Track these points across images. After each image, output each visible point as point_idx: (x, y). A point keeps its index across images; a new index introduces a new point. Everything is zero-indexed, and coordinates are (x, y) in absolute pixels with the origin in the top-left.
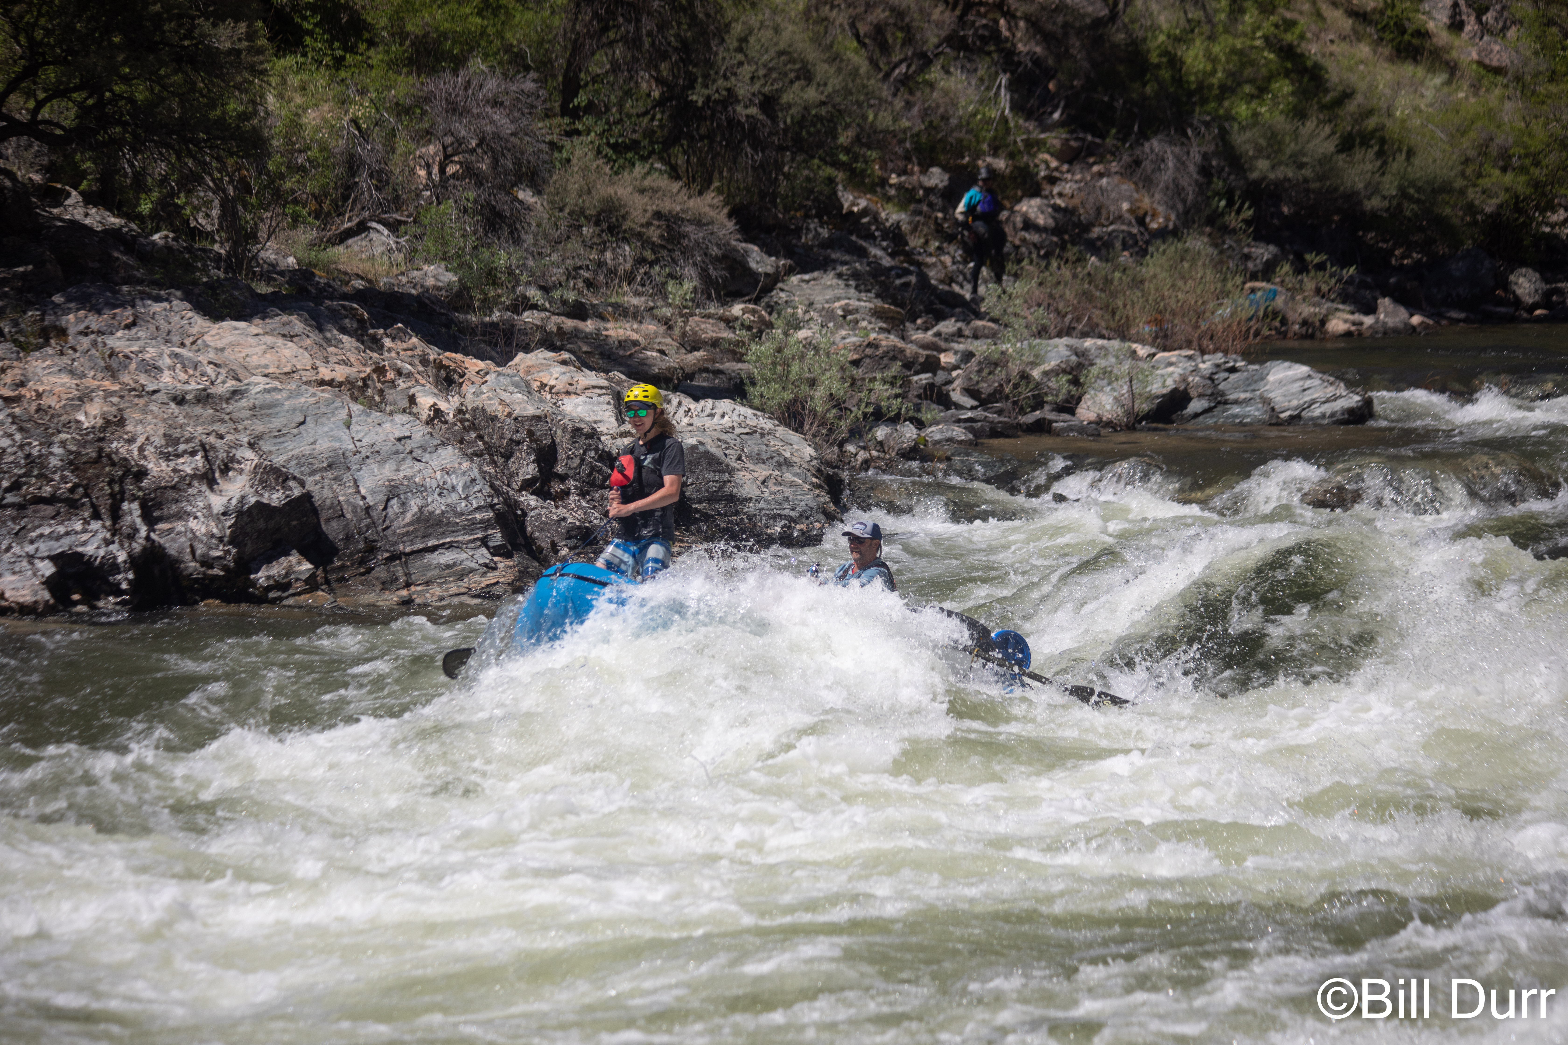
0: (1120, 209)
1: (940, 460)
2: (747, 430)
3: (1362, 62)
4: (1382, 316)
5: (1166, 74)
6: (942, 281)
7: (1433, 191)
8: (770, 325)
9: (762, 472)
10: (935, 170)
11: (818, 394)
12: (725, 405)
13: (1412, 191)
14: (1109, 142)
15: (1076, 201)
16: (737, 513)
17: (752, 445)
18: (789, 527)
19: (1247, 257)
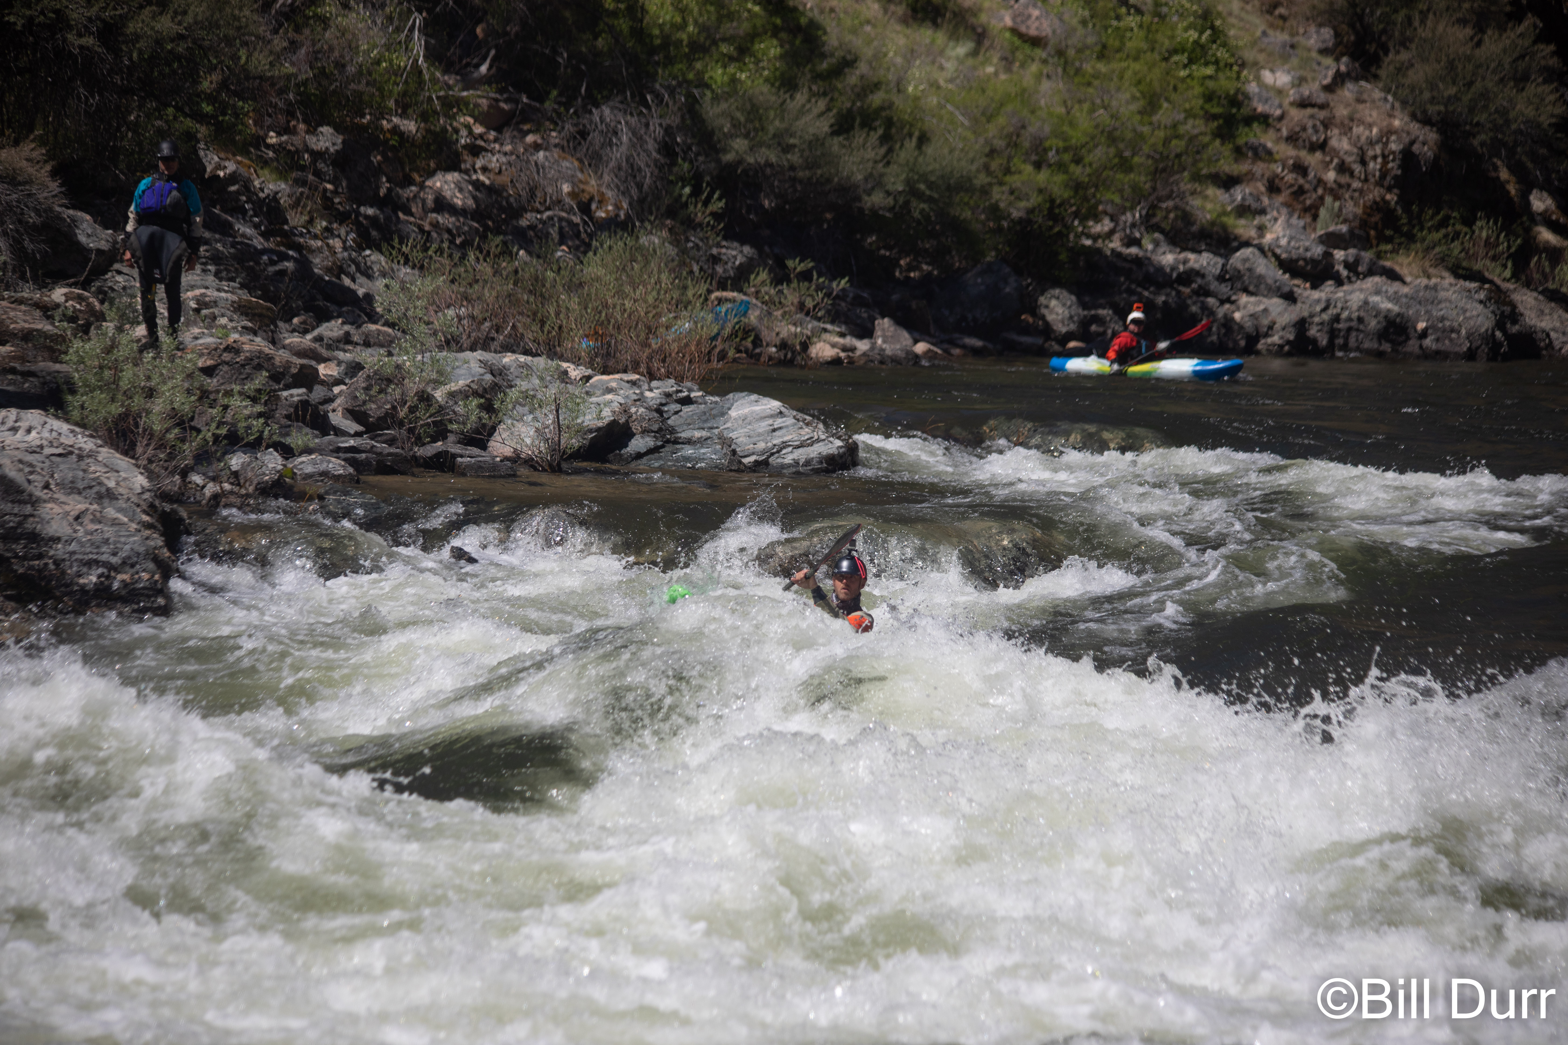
0: (559, 191)
1: (311, 499)
2: (60, 451)
3: (868, 22)
4: (880, 341)
5: (623, 25)
6: (328, 270)
7: (949, 188)
8: (101, 317)
9: (77, 505)
10: (326, 130)
11: (156, 409)
12: (33, 416)
13: (922, 187)
14: (548, 105)
15: (504, 179)
16: (40, 556)
17: (65, 470)
18: (108, 577)
19: (715, 260)
